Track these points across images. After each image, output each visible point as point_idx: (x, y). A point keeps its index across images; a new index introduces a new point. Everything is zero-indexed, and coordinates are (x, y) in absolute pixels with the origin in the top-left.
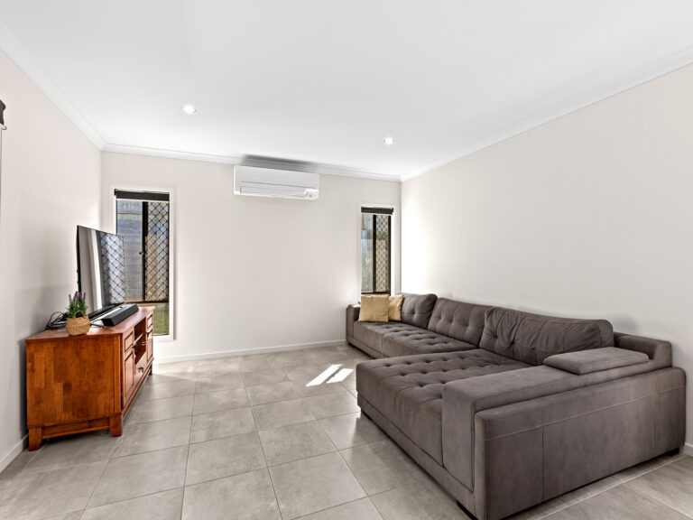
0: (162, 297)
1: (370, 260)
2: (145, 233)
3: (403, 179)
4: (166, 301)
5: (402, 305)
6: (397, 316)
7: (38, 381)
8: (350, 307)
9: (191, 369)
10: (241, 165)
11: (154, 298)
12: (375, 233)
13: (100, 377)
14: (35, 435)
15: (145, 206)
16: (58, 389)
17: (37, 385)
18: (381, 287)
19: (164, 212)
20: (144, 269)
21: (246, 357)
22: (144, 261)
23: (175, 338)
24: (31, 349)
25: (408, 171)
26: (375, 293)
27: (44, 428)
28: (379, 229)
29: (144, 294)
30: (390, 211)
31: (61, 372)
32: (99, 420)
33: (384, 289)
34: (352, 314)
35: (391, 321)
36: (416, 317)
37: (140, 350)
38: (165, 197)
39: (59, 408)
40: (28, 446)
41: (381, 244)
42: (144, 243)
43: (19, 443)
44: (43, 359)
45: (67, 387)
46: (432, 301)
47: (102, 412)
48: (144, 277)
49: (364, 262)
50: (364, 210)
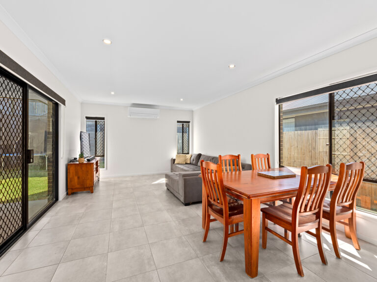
0: (102, 155)
1: (181, 141)
2: (96, 131)
3: (194, 110)
4: (103, 156)
5: (191, 158)
6: (189, 162)
7: (71, 176)
8: (172, 159)
9: (112, 180)
10: (131, 107)
11: (99, 155)
12: (183, 131)
13: (87, 175)
14: (70, 191)
15: (96, 122)
16: (76, 178)
17: (70, 177)
18: (185, 151)
19: (103, 124)
20: (96, 144)
21: (132, 176)
22: (96, 141)
23: (107, 169)
24: (69, 167)
25: (195, 108)
26: (183, 154)
27: (72, 189)
28: (184, 129)
29: (96, 153)
30: (189, 122)
31: (77, 173)
32: (87, 188)
33: (187, 152)
34: (172, 161)
35: (186, 164)
36: (194, 162)
37: (97, 171)
38: (103, 119)
39: (76, 184)
40: (67, 194)
41: (185, 135)
42: (96, 135)
43: (66, 193)
44: (72, 170)
45: (78, 178)
46: (199, 155)
47: (87, 186)
48: (96, 147)
49: (178, 142)
50: (178, 122)
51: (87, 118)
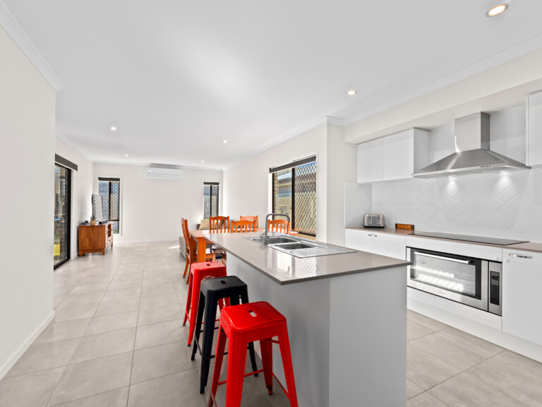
0: (116, 219)
1: (208, 205)
2: (110, 193)
3: (223, 170)
4: (118, 220)
7: (82, 237)
8: (197, 224)
10: (150, 167)
11: (113, 219)
12: (211, 193)
13: (98, 237)
14: (81, 253)
15: (110, 183)
16: (87, 240)
19: (118, 186)
20: (110, 208)
22: (110, 204)
24: (80, 228)
25: (225, 168)
27: (83, 250)
28: (213, 192)
29: (109, 218)
30: (218, 184)
31: (88, 235)
32: (98, 250)
37: (109, 235)
38: (118, 180)
39: (88, 245)
40: (78, 255)
41: (214, 198)
42: (110, 198)
44: (83, 232)
45: (90, 240)
47: (99, 247)
48: (110, 211)
49: (205, 206)
50: (205, 183)
51: (100, 179)
